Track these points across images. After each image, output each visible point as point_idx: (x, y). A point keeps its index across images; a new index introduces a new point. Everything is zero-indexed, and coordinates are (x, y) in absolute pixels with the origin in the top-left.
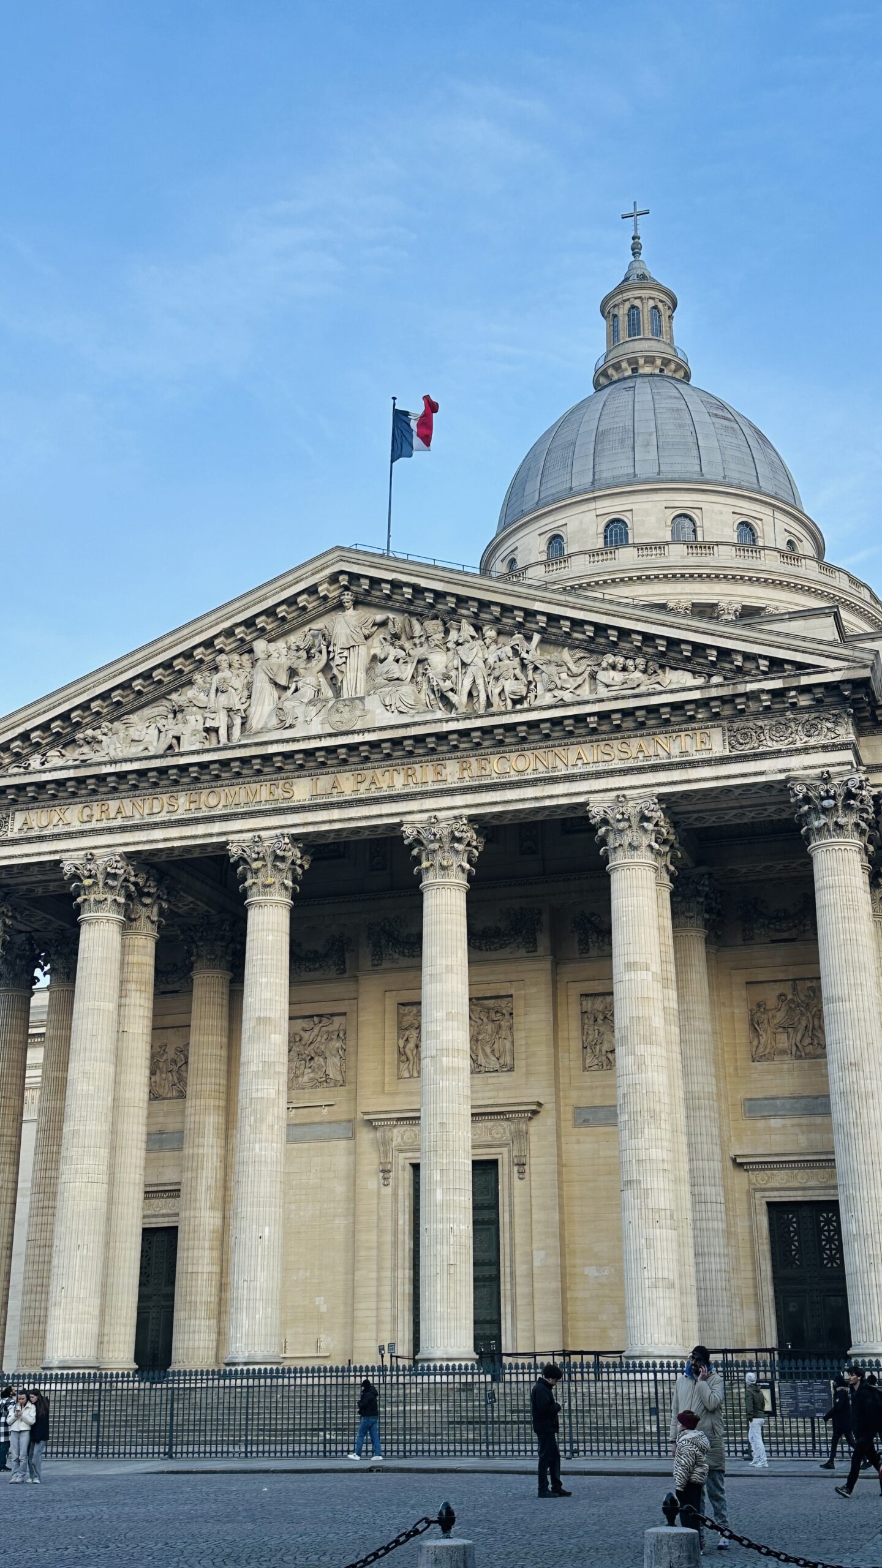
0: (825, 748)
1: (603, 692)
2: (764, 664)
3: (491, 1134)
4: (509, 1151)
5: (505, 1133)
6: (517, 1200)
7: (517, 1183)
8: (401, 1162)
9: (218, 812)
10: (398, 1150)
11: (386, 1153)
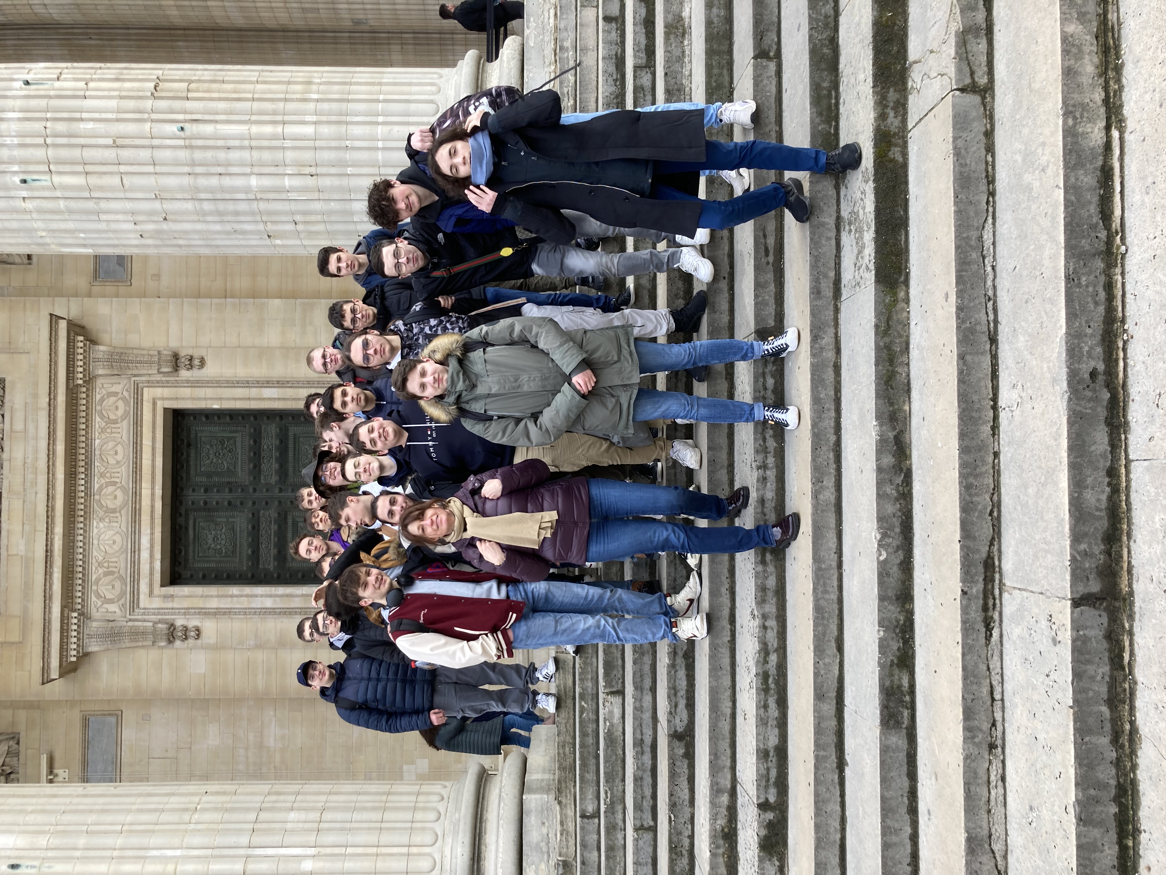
3: (115, 422)
4: (151, 384)
5: (115, 394)
6: (241, 372)
7: (211, 370)
8: (157, 603)
10: (132, 610)
11: (137, 635)
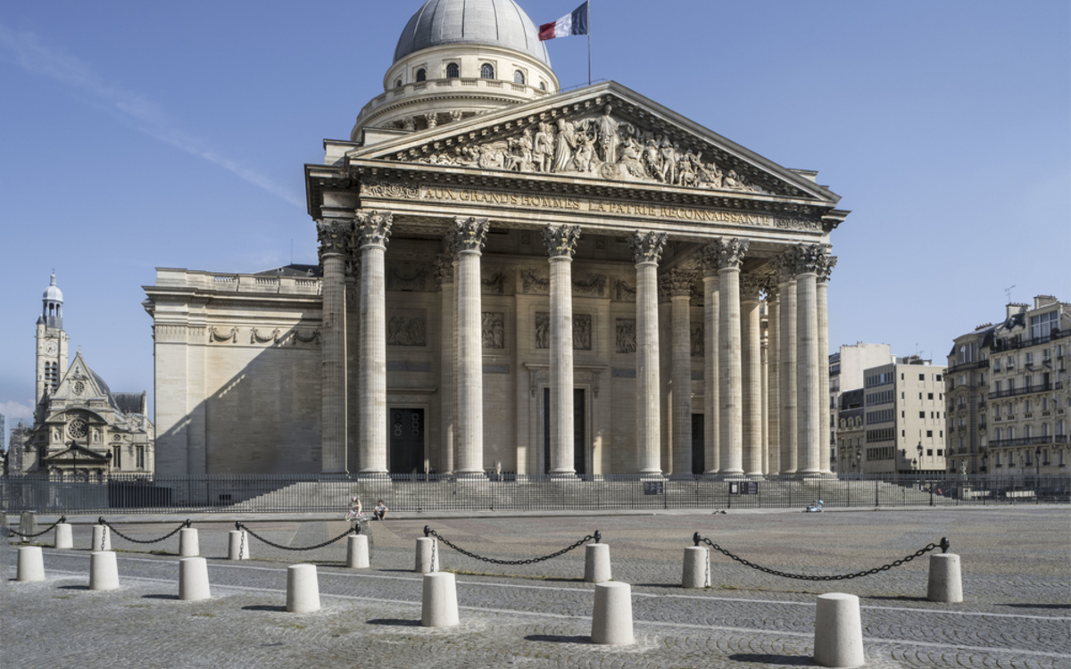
0: (812, 234)
1: (728, 189)
2: (795, 191)
3: (582, 378)
4: (590, 385)
5: (589, 377)
6: (594, 407)
8: (539, 387)
9: (540, 208)
10: (538, 381)
11: (532, 382)
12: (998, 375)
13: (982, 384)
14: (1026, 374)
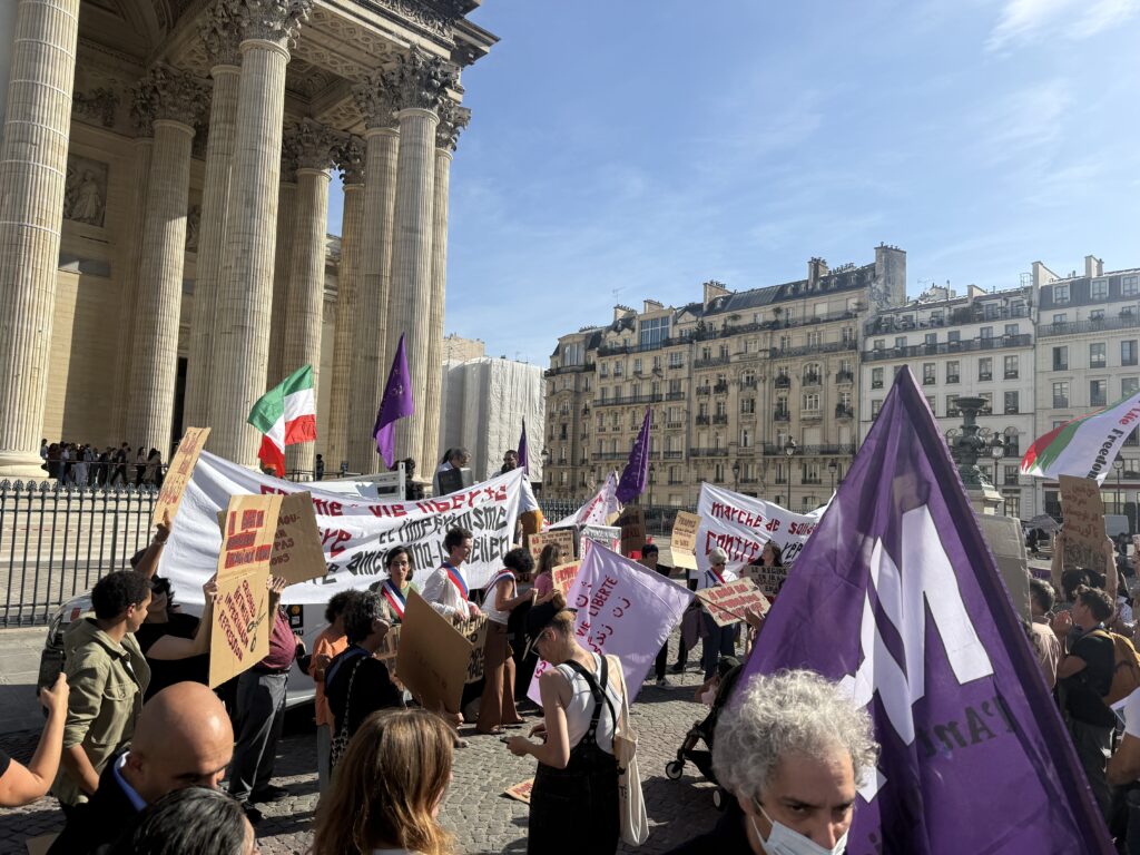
0: (435, 40)
12: (604, 381)
13: (587, 389)
14: (634, 383)
